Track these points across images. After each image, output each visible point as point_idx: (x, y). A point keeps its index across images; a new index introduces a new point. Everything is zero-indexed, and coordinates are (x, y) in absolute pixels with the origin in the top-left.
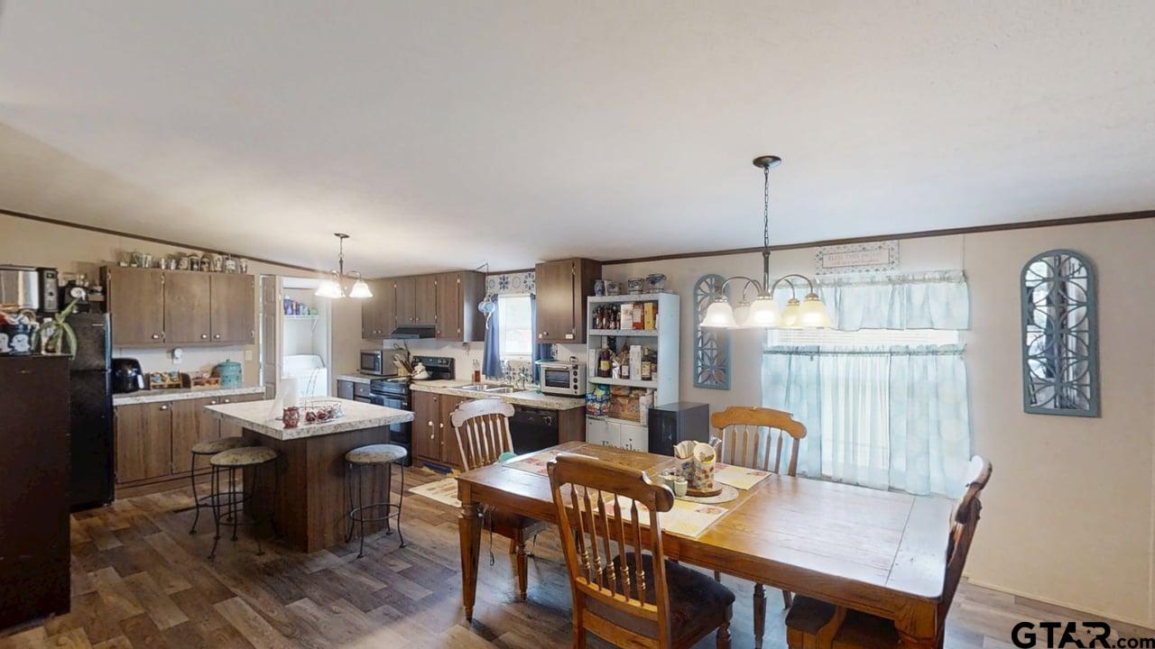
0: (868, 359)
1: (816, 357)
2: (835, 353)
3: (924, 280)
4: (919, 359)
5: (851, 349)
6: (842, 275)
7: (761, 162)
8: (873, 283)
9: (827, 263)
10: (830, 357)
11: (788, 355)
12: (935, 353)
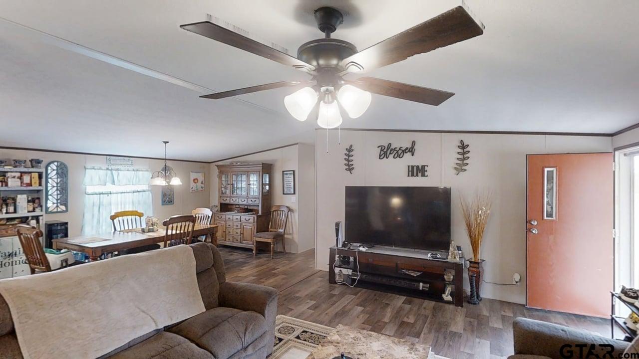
0: (128, 194)
1: (109, 195)
2: (117, 193)
3: (142, 171)
4: (141, 193)
5: (121, 192)
6: (119, 167)
7: (166, 143)
8: (128, 170)
9: (112, 162)
10: (115, 194)
11: (99, 195)
12: (144, 191)
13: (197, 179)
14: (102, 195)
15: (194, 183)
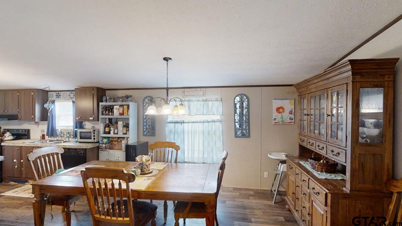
1: (183, 124)
2: (188, 122)
3: (212, 101)
4: (210, 124)
5: (193, 121)
6: (190, 98)
7: (166, 59)
8: (198, 101)
9: (186, 94)
10: (187, 124)
11: (174, 124)
12: (214, 122)
13: (281, 108)
14: (176, 124)
15: (277, 114)
